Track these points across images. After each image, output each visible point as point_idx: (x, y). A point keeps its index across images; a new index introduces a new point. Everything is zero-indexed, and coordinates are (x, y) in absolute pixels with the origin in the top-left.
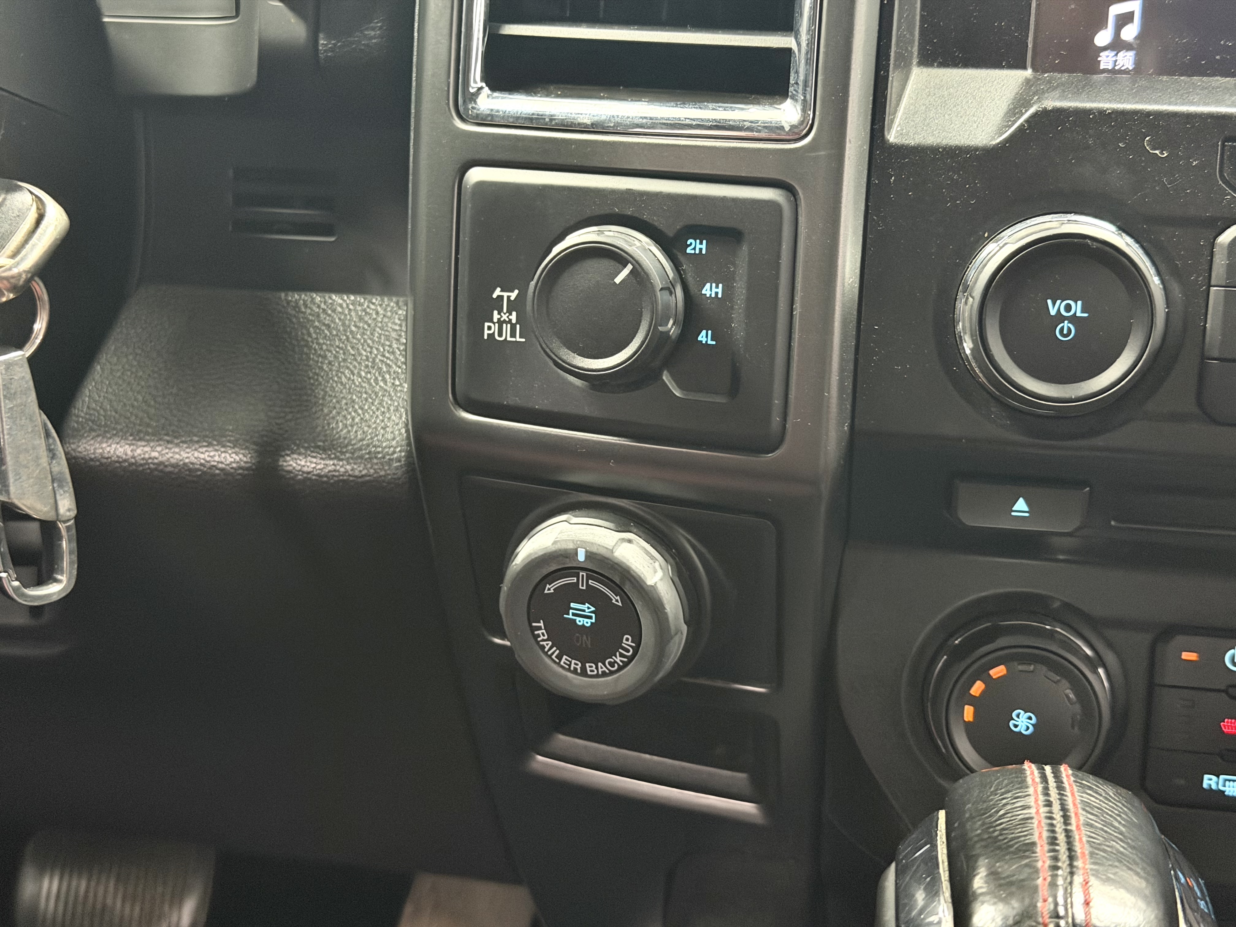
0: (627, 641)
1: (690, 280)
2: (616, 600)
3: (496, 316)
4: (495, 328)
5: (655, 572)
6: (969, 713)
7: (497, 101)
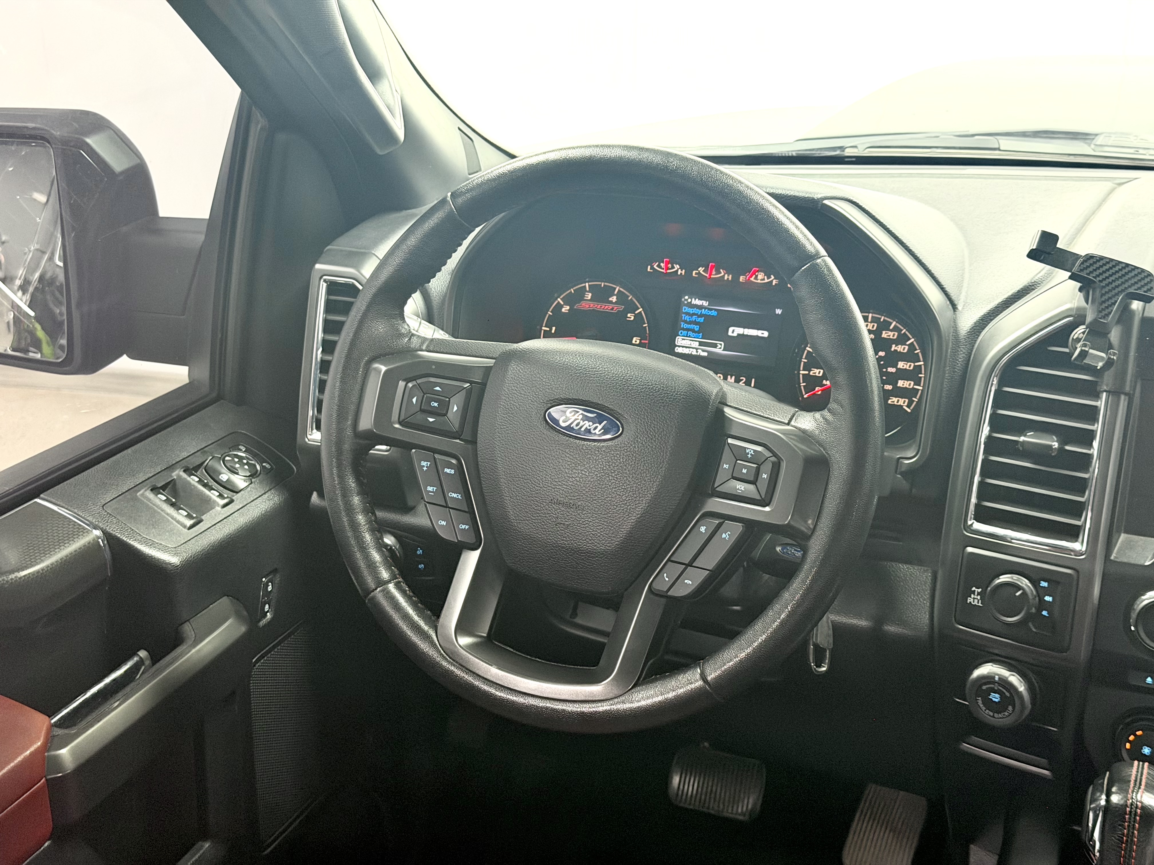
0: (1010, 708)
1: (1041, 595)
2: (1008, 694)
3: (972, 596)
4: (972, 600)
5: (1021, 686)
6: (1128, 746)
7: (978, 526)
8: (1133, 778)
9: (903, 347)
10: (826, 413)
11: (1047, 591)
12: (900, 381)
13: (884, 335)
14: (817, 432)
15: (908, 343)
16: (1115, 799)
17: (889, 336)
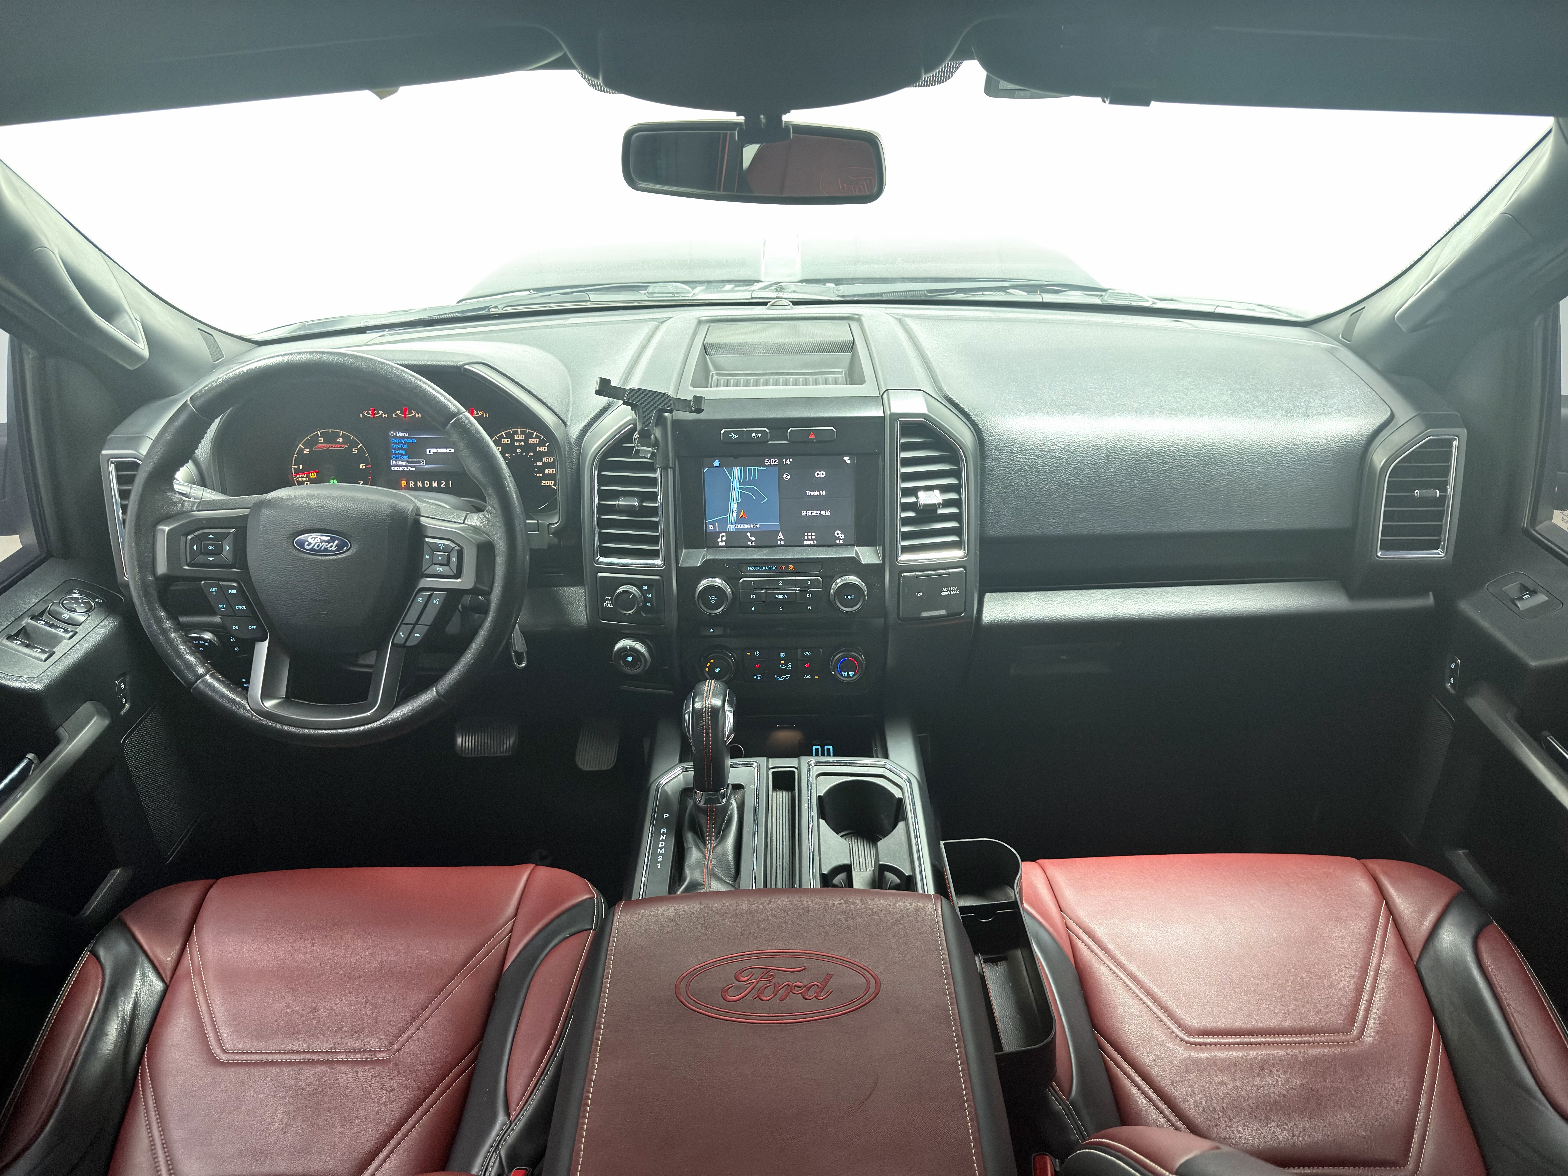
0: (639, 663)
1: (644, 594)
2: (636, 655)
3: (606, 602)
4: (606, 604)
5: (643, 649)
6: (707, 669)
7: (602, 559)
8: (706, 691)
9: (544, 448)
10: (486, 513)
11: (647, 591)
12: (546, 470)
13: (530, 442)
14: (482, 526)
15: (546, 445)
16: (698, 705)
17: (534, 442)
